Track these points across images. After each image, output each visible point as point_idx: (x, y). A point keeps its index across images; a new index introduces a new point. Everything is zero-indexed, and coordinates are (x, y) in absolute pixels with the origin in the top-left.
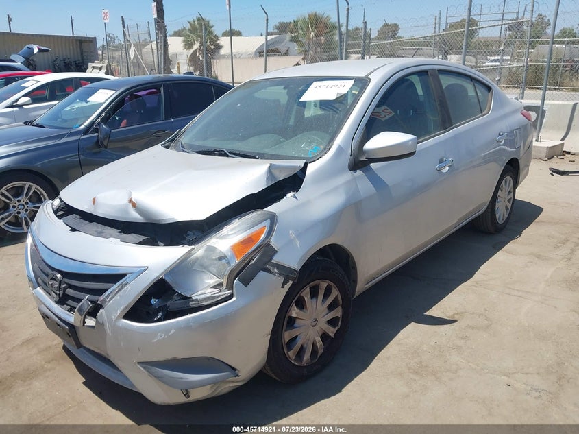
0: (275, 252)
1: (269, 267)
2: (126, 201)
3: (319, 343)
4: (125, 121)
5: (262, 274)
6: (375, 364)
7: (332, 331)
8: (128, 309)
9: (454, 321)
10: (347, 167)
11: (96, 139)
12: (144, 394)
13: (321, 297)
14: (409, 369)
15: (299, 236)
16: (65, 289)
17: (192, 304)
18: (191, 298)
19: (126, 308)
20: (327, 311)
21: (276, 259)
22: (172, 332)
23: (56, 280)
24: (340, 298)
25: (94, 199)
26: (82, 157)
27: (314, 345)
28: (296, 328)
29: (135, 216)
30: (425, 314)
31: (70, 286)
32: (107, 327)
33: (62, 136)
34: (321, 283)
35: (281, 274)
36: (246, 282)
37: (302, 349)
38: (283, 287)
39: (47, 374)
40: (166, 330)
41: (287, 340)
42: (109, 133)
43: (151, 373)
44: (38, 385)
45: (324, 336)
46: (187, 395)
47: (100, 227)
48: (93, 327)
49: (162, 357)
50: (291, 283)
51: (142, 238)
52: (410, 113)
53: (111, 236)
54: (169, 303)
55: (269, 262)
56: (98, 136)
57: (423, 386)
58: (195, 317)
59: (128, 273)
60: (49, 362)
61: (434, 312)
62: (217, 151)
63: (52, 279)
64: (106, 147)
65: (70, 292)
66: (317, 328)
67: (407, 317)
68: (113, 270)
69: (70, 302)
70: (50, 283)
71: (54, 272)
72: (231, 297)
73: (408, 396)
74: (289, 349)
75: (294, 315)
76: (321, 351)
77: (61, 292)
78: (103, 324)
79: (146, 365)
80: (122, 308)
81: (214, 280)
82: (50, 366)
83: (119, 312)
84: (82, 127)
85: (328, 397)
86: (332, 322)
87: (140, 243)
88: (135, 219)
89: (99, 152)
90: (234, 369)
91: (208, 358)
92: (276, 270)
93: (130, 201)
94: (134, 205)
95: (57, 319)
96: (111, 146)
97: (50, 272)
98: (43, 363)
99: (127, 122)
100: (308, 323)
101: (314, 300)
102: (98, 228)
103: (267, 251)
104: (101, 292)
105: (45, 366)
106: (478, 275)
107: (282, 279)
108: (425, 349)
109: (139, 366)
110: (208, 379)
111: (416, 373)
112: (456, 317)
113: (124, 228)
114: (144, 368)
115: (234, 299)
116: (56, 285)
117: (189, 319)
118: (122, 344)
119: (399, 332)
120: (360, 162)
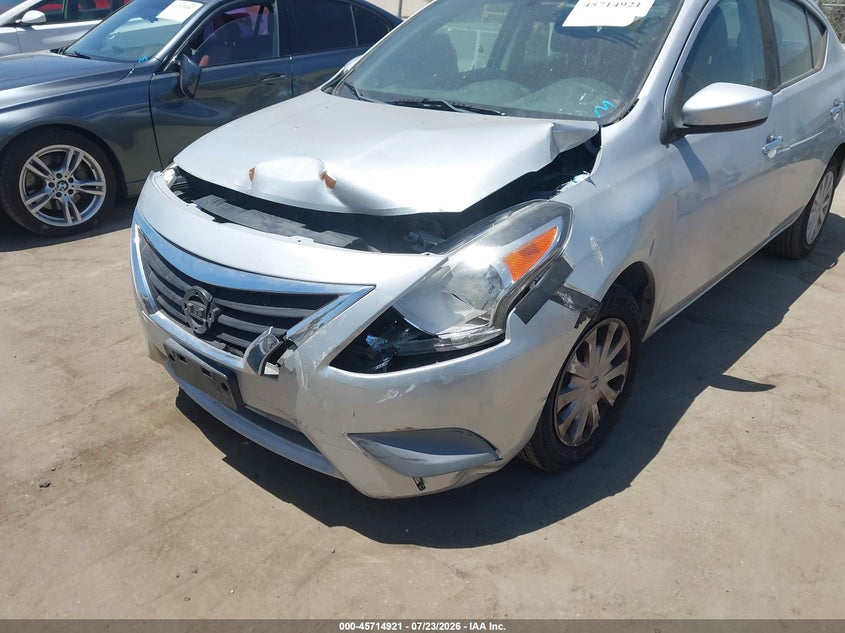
0: (569, 270)
1: (561, 294)
2: (315, 177)
3: (596, 414)
4: (205, 58)
5: (550, 305)
6: (669, 446)
7: (612, 397)
8: (340, 351)
9: (771, 387)
10: (658, 137)
11: (175, 82)
12: (353, 482)
13: (608, 344)
14: (724, 455)
15: (603, 245)
16: (217, 315)
17: (440, 347)
18: (437, 336)
19: (338, 348)
20: (609, 367)
21: (570, 282)
22: (411, 389)
23: (201, 301)
24: (629, 348)
25: (252, 171)
26: (154, 110)
27: (590, 417)
28: (572, 390)
29: (332, 202)
30: (725, 374)
31: (226, 311)
32: (302, 379)
33: (123, 74)
34: (612, 323)
35: (576, 306)
36: (526, 316)
37: (574, 423)
38: (576, 327)
39: (164, 445)
40: (401, 385)
41: (560, 408)
42: (197, 72)
43: (367, 451)
44: (154, 460)
45: (602, 403)
46: (421, 485)
47: (270, 219)
48: (275, 377)
49: (388, 426)
50: (588, 320)
51: (351, 239)
52: (708, 60)
53: (295, 233)
54: (397, 344)
55: (560, 286)
56: (179, 77)
57: (753, 481)
58: (446, 368)
59: (342, 295)
60: (161, 427)
61: (736, 371)
62: (429, 103)
63: (192, 298)
64: (192, 97)
65: (224, 319)
66: (596, 390)
67: (700, 378)
68: (313, 287)
69: (225, 336)
70: (190, 304)
71: (197, 287)
72: (500, 339)
73: (733, 496)
74: (560, 421)
75: (573, 371)
76: (595, 425)
77: (211, 320)
78: (293, 373)
79: (361, 438)
80: (330, 349)
81: (469, 313)
82: (164, 432)
83: (324, 355)
84: (154, 60)
85: (613, 494)
86: (613, 384)
87: (349, 246)
88: (334, 207)
89: (180, 104)
90: (494, 449)
91: (460, 431)
92: (570, 300)
93: (324, 176)
94: (331, 184)
95: (203, 363)
96: (200, 94)
97: (187, 287)
98: (153, 427)
99: (210, 58)
100: (587, 383)
101: (599, 349)
102: (264, 218)
103: (558, 268)
104: (291, 322)
105: (157, 432)
106: (789, 319)
107: (576, 315)
108: (738, 426)
109: (349, 439)
110: (457, 463)
111: (735, 462)
112: (772, 381)
113: (313, 221)
114: (358, 443)
115: (507, 342)
116: (202, 308)
117: (439, 370)
118: (325, 404)
119: (693, 400)
120: (675, 131)
